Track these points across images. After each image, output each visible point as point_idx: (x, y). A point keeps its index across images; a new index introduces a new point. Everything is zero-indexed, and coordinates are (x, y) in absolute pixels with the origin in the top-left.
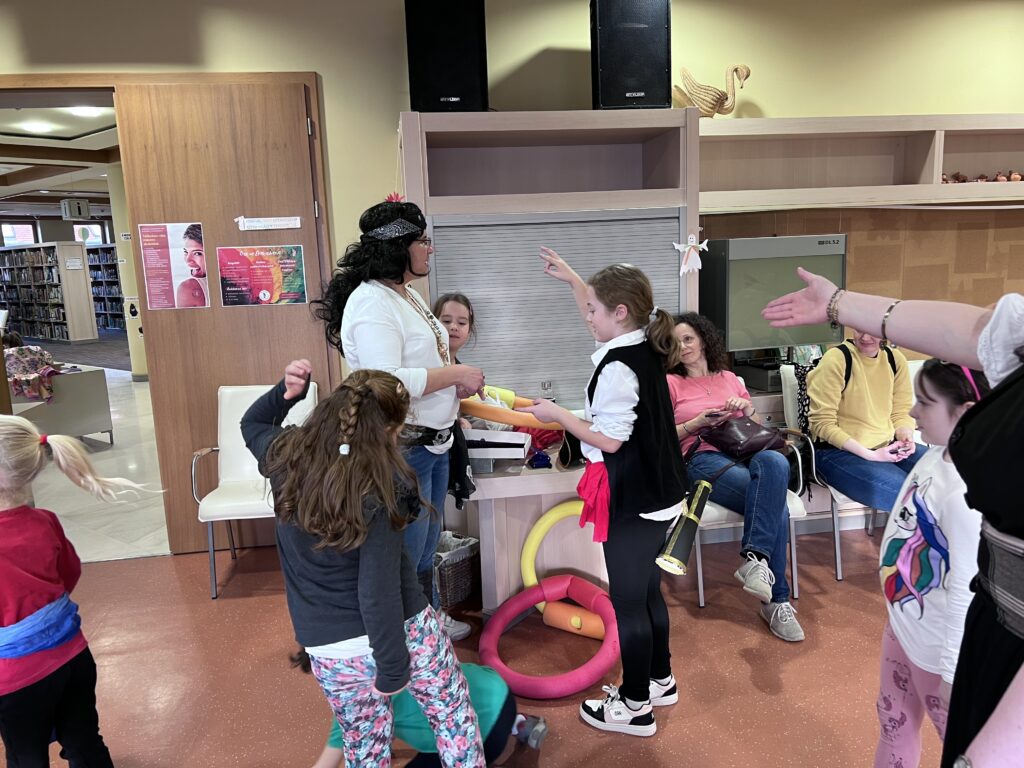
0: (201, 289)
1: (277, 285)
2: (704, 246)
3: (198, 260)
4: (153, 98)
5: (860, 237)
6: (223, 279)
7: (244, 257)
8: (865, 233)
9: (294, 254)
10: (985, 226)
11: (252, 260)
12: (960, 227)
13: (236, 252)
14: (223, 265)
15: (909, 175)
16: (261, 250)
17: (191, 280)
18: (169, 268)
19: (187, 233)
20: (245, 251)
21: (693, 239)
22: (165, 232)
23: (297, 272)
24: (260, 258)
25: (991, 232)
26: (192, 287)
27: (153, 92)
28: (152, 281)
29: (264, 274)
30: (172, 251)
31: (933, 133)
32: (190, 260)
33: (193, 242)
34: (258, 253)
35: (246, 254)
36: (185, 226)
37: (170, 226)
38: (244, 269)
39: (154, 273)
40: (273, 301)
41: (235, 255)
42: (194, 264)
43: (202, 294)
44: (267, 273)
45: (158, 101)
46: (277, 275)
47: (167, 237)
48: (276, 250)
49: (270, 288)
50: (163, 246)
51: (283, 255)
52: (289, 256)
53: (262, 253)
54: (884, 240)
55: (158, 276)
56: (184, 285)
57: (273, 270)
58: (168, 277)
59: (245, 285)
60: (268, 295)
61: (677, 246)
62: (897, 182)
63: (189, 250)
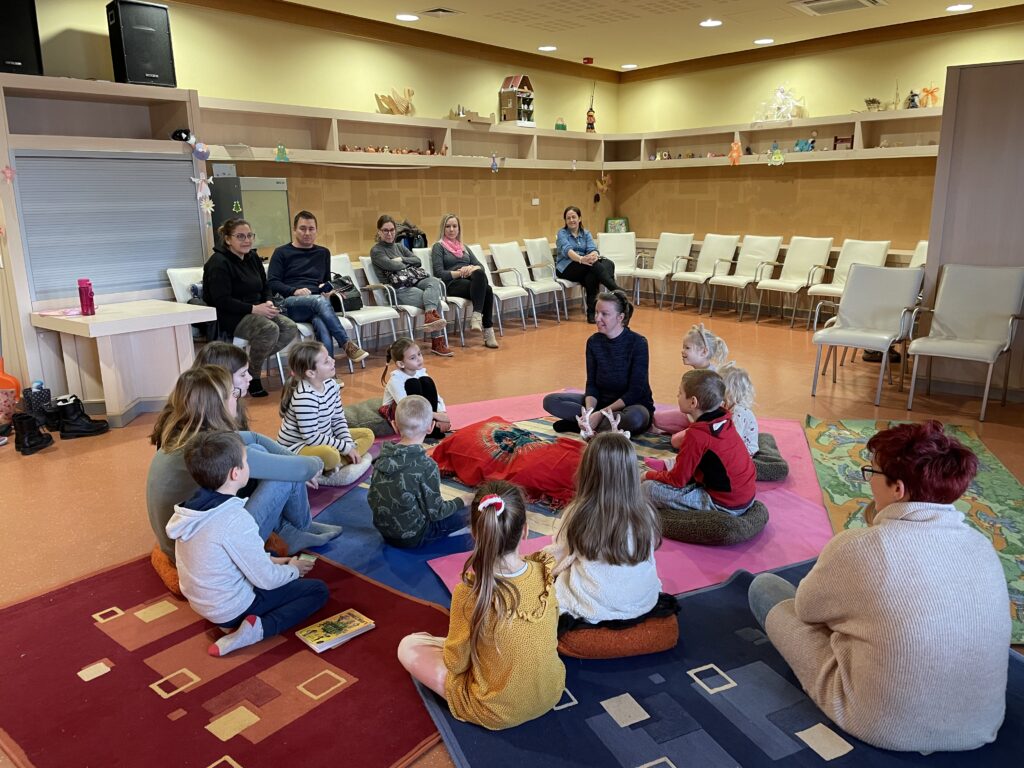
2: (210, 180)
5: (297, 181)
8: (299, 179)
10: (364, 179)
12: (352, 178)
15: (320, 145)
21: (203, 175)
25: (368, 182)
31: (331, 119)
54: (310, 184)
61: (193, 180)
62: (313, 148)
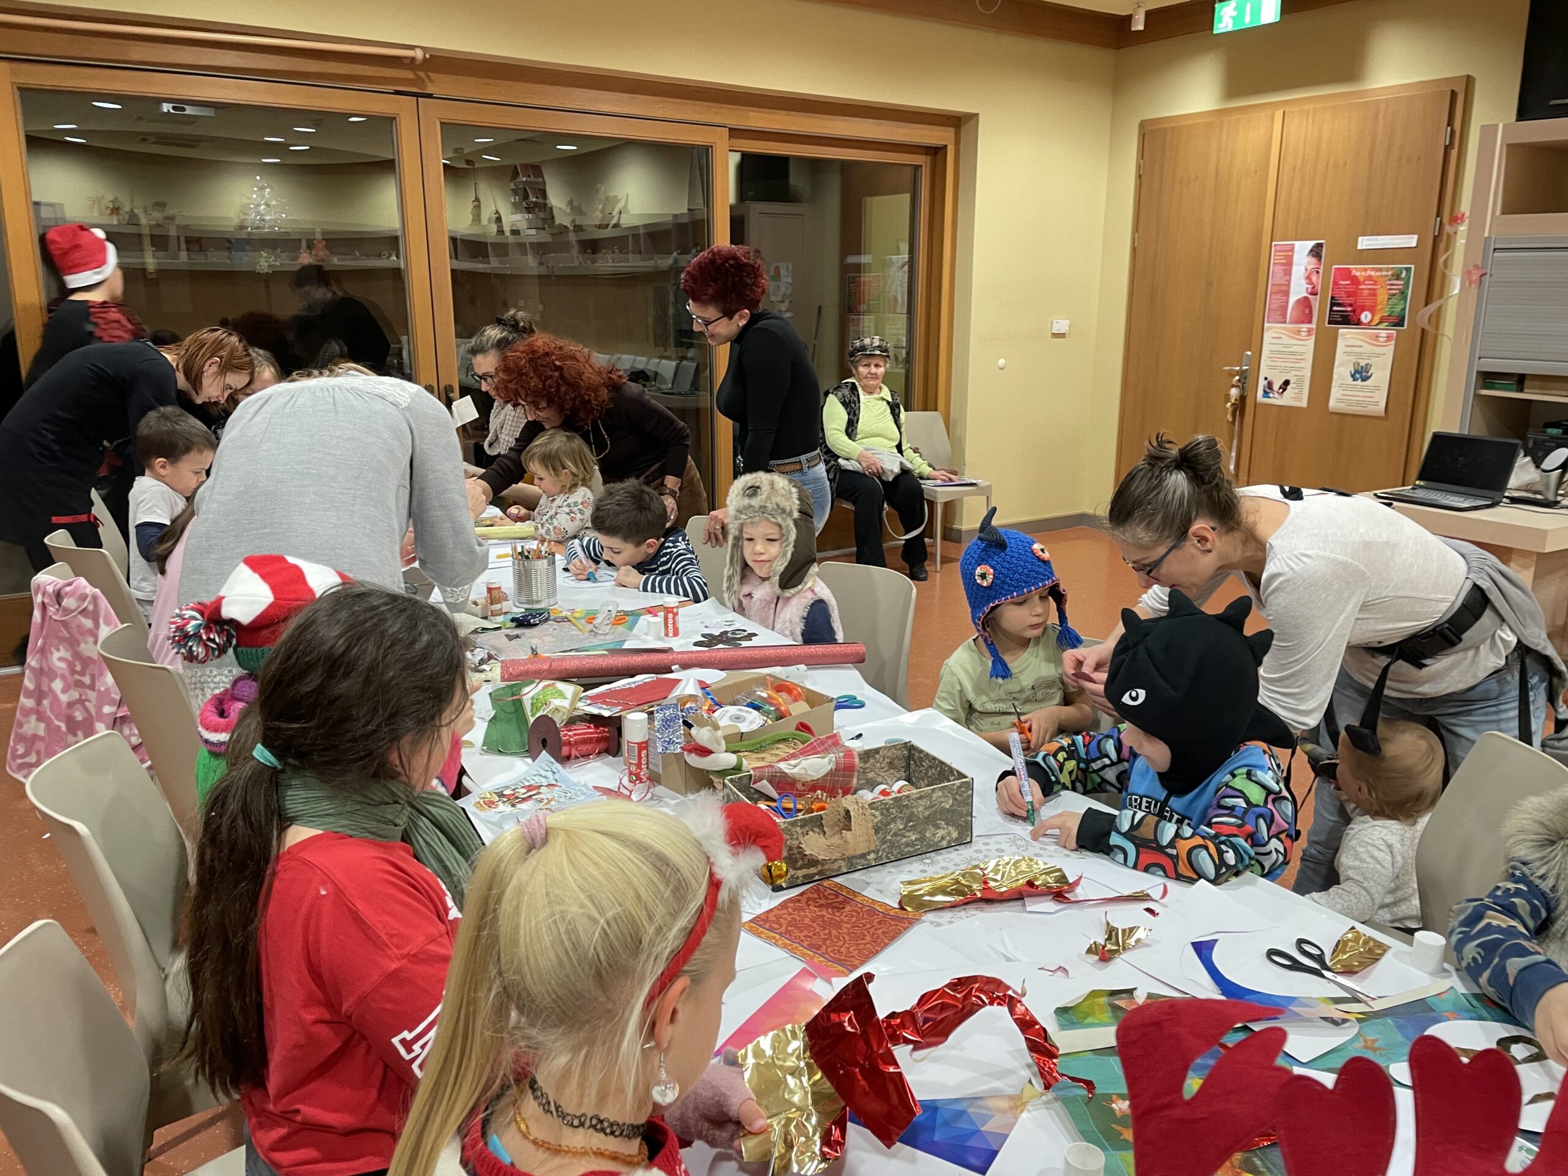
0: (1310, 307)
1: (1379, 307)
3: (1314, 278)
4: (1310, 121)
6: (1332, 298)
7: (1355, 277)
9: (1404, 275)
11: (1361, 280)
13: (1349, 271)
14: (1335, 283)
16: (1372, 269)
17: (1306, 298)
18: (1288, 285)
19: (1311, 251)
20: (1358, 271)
22: (1292, 250)
23: (1403, 294)
24: (1370, 278)
26: (1305, 303)
27: (1311, 114)
28: (1274, 297)
29: (1369, 295)
30: (1295, 269)
32: (1308, 278)
33: (1314, 260)
34: (1369, 273)
35: (1358, 274)
36: (1313, 243)
37: (1297, 244)
38: (1352, 289)
39: (1276, 288)
40: (1373, 323)
41: (1347, 275)
42: (1311, 283)
43: (1311, 312)
44: (1373, 293)
45: (1313, 123)
46: (1382, 296)
47: (1291, 257)
48: (1387, 270)
49: (1372, 310)
50: (1289, 264)
51: (1393, 275)
52: (1398, 277)
53: (1373, 273)
55: (1279, 292)
56: (1298, 301)
57: (1379, 292)
58: (1286, 293)
59: (1350, 305)
60: (1369, 316)
63: (1310, 267)
